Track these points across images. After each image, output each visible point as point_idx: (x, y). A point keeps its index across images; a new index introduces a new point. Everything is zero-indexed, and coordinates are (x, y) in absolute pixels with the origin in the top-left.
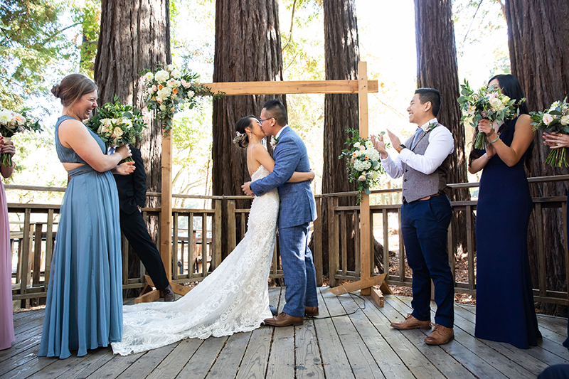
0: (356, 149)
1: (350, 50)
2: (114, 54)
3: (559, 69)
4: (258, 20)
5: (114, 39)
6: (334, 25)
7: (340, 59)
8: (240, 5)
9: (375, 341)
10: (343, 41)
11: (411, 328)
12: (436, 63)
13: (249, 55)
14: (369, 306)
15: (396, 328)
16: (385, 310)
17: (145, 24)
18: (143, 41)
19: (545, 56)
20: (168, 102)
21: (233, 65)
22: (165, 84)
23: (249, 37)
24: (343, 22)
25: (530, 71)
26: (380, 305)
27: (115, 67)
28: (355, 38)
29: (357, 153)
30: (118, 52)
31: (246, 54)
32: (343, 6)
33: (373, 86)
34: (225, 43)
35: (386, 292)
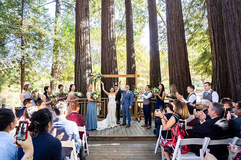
0: (135, 90)
1: (133, 59)
2: (80, 65)
3: (177, 73)
4: (112, 55)
5: (80, 62)
6: (129, 52)
7: (130, 61)
8: (108, 52)
9: (138, 128)
10: (131, 57)
11: (145, 126)
12: (154, 61)
13: (110, 64)
14: (137, 122)
15: (142, 126)
16: (140, 123)
17: (86, 57)
18: (86, 62)
19: (175, 70)
20: (96, 80)
21: (106, 66)
22: (95, 76)
23: (110, 60)
24: (131, 52)
25: (172, 73)
26: (139, 122)
27: (80, 69)
28: (134, 56)
29: (135, 91)
30: (81, 65)
31: (109, 64)
32: (131, 47)
33: (139, 76)
34: (104, 61)
35: (140, 119)
